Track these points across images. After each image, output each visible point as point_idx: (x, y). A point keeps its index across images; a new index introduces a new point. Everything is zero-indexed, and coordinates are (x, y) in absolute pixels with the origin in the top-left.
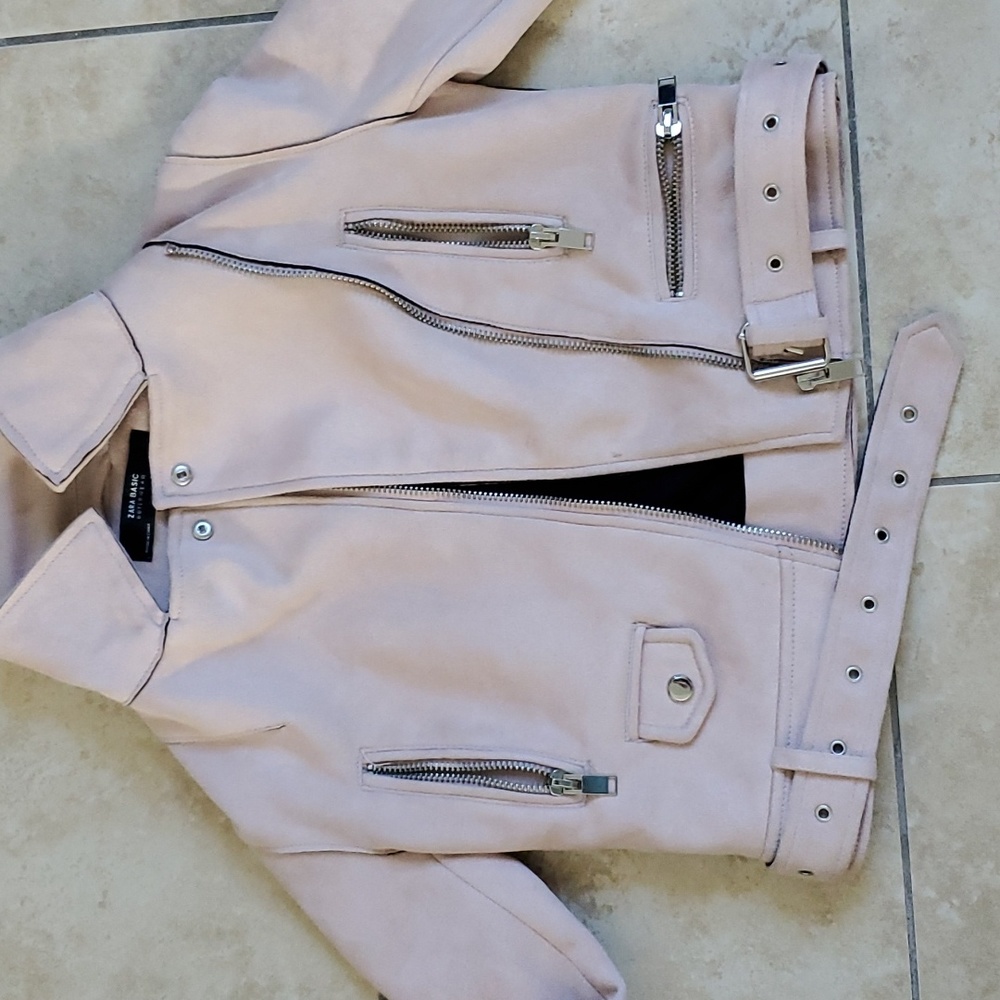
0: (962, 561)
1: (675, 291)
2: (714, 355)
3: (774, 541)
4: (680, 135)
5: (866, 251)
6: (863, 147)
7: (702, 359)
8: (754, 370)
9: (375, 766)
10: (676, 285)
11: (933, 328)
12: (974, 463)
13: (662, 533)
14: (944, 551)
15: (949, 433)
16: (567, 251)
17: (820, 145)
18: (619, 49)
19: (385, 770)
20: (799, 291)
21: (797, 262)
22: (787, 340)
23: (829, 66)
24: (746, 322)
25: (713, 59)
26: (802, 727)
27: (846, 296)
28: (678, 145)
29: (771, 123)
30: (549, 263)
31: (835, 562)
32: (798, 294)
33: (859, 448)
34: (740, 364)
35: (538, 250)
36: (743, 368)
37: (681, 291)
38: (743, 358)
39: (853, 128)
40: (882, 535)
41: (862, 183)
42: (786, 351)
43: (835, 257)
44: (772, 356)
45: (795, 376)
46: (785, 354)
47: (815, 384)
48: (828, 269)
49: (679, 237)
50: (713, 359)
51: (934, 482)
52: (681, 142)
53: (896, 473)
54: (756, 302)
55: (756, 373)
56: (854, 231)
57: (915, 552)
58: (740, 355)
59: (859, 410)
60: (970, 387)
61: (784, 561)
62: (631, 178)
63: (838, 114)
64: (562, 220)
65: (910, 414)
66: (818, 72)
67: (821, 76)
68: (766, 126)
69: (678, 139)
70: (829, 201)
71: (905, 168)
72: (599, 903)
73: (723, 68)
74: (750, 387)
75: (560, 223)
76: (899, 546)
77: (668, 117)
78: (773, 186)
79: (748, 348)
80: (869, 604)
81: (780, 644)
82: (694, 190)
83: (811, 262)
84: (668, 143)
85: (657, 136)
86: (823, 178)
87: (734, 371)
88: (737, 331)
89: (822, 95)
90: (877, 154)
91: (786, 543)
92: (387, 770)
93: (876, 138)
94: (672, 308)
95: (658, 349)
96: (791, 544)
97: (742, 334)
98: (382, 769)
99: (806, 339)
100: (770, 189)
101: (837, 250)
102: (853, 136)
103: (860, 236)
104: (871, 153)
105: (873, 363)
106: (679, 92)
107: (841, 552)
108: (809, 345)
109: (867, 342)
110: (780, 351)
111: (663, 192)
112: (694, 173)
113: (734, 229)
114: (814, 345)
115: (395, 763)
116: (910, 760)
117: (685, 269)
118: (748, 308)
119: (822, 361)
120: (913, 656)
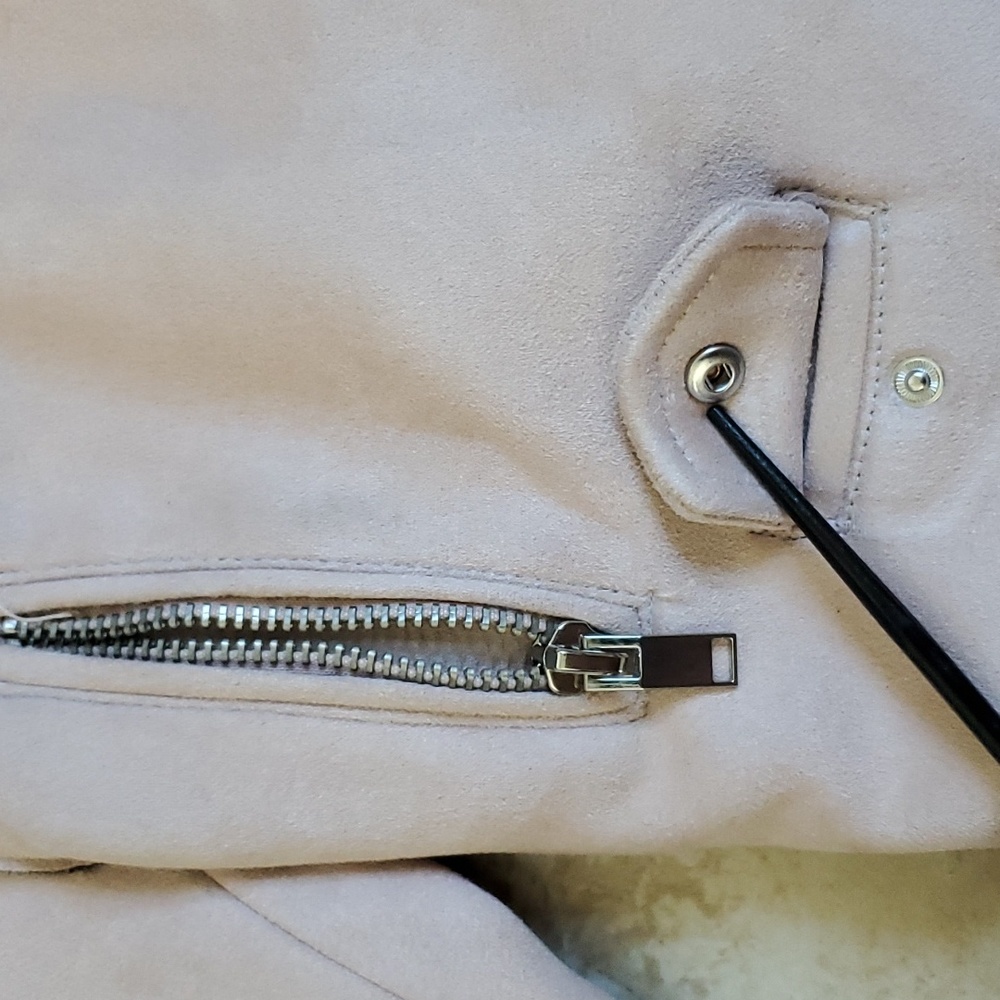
9: (25, 622)
19: (53, 634)
72: (670, 973)
92: (60, 633)
98: (45, 633)
115: (84, 612)
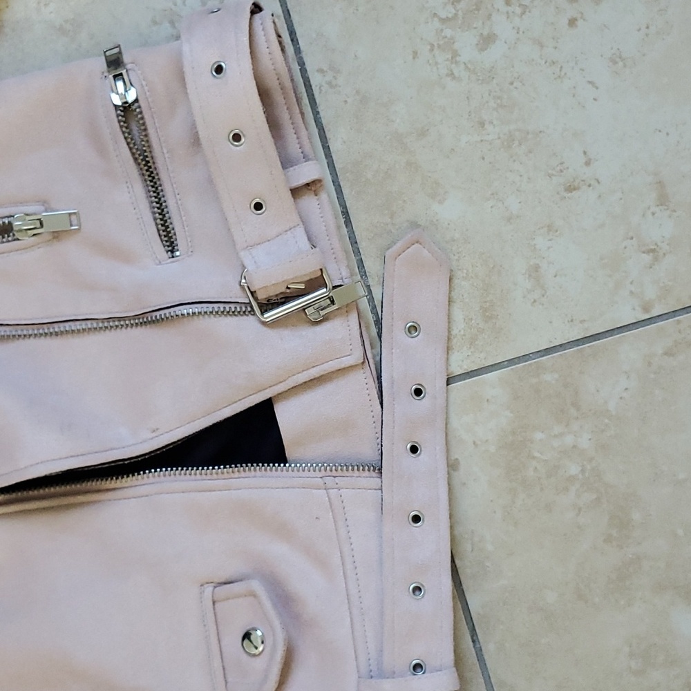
0: (493, 449)
1: (172, 251)
2: (222, 306)
3: (318, 474)
4: (136, 100)
5: (340, 178)
6: (315, 80)
7: (211, 312)
8: (262, 314)
10: (171, 247)
11: (416, 245)
12: (482, 355)
13: (210, 491)
14: (474, 443)
15: (454, 332)
16: (56, 235)
17: (272, 83)
18: (61, 30)
20: (288, 227)
21: (279, 201)
22: (285, 278)
23: (262, 4)
24: (245, 268)
25: (155, 23)
26: (380, 651)
27: (331, 223)
28: (138, 110)
29: (219, 70)
30: (41, 250)
31: (375, 482)
32: (286, 231)
33: (375, 364)
34: (249, 309)
35: (27, 240)
36: (252, 312)
37: (178, 250)
38: (250, 303)
39: (302, 64)
40: (414, 449)
41: (322, 114)
42: (288, 288)
43: (313, 189)
44: (277, 295)
45: (304, 309)
46: (288, 291)
47: (323, 313)
48: (309, 201)
49: (163, 199)
50: (222, 309)
51: (451, 380)
52: (139, 107)
53: (414, 387)
54: (250, 247)
55: (266, 316)
56: (325, 161)
57: (448, 451)
58: (248, 302)
59: (368, 328)
60: (462, 285)
61: (331, 491)
62: (102, 151)
63: (283, 50)
64: (43, 205)
65: (413, 329)
66: (253, 13)
67: (257, 16)
68: (214, 73)
69: (136, 104)
70: (295, 136)
71: (358, 92)
73: (166, 29)
74: (264, 329)
75: (42, 208)
76: (432, 455)
77: (120, 84)
78: (237, 131)
79: (253, 293)
80: (416, 519)
81: (344, 573)
82: (165, 151)
83: (292, 199)
84: (127, 111)
85: (115, 106)
86: (284, 117)
87: (245, 317)
88: (239, 279)
89: (262, 33)
90: (329, 83)
91: (329, 473)
93: (325, 69)
94: (171, 268)
95: (167, 311)
96: (334, 473)
97: (243, 281)
99: (304, 273)
100: (234, 135)
101: (314, 182)
102: (303, 71)
103: (331, 165)
104: (323, 84)
105: (371, 282)
106: (126, 58)
107: (380, 470)
108: (308, 278)
109: (361, 264)
110: (283, 289)
111: (136, 159)
112: (160, 134)
113: (210, 181)
114: (313, 277)
116: (489, 649)
117: (176, 229)
118: (242, 254)
119: (325, 290)
120: (469, 547)
